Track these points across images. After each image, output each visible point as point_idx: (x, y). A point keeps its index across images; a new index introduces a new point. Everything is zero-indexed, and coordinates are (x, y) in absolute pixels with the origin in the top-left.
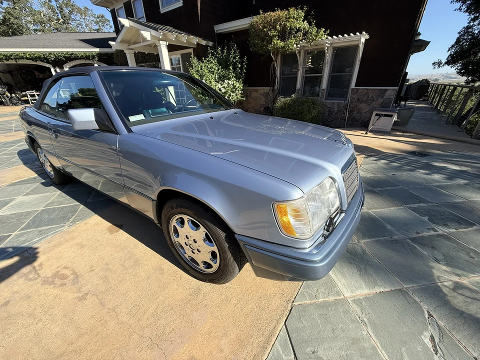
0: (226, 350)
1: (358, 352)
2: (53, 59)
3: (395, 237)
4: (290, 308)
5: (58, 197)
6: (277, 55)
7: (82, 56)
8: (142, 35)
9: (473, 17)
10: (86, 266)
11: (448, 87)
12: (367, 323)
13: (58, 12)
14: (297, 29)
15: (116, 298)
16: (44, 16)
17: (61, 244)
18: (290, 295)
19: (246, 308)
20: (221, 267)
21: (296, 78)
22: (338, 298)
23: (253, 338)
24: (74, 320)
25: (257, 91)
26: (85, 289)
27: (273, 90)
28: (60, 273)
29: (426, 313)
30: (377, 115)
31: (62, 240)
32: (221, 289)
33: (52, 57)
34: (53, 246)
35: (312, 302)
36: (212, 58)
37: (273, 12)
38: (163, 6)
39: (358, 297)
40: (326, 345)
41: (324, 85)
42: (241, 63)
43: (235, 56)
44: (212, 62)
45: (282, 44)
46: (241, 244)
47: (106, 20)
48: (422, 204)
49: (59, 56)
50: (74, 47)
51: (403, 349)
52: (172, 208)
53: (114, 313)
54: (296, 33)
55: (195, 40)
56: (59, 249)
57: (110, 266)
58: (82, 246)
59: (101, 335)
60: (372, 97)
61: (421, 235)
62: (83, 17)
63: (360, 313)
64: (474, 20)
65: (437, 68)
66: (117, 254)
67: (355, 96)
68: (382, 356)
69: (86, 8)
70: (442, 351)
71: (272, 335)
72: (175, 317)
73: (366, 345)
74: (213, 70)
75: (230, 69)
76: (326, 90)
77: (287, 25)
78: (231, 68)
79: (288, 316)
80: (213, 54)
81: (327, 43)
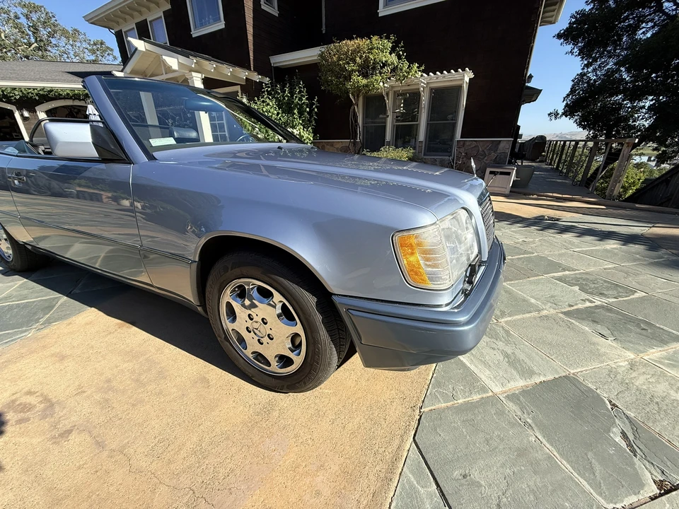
0: (326, 492)
1: (530, 467)
2: (18, 97)
3: (544, 313)
4: (418, 417)
5: (19, 289)
6: (358, 97)
7: (68, 94)
8: (164, 63)
9: (586, 62)
10: (69, 386)
11: (568, 143)
12: (533, 425)
13: (30, 33)
14: (382, 63)
15: (126, 432)
16: (6, 37)
17: (22, 356)
18: (415, 399)
19: (350, 424)
20: (309, 359)
21: (384, 127)
22: (484, 396)
23: (367, 468)
24: (44, 476)
25: (332, 145)
26: (65, 425)
27: (355, 143)
28: (18, 403)
29: (607, 402)
30: (491, 173)
31: (22, 351)
32: (307, 400)
33: (18, 95)
34: (6, 361)
35: (449, 404)
36: (269, 98)
37: (350, 40)
38: (196, 27)
39: (513, 392)
40: (481, 463)
41: (422, 136)
42: (310, 106)
43: (301, 97)
44: (268, 104)
45: (364, 81)
46: (343, 310)
47: (108, 48)
48: (567, 273)
49: (28, 93)
50: (55, 81)
51: (590, 455)
52: (226, 269)
53: (121, 456)
54: (382, 68)
55: (243, 74)
56: (18, 364)
57: (114, 384)
58: (62, 358)
59: (98, 495)
60: (483, 151)
61: (575, 307)
62: (71, 42)
63: (519, 413)
64: (587, 66)
65: (553, 119)
66: (126, 365)
67: (462, 150)
68: (564, 468)
69: (75, 30)
70: (641, 450)
71: (396, 459)
72: (234, 450)
73: (539, 456)
74: (270, 114)
75: (295, 113)
76: (424, 143)
77: (369, 58)
78: (296, 111)
79: (417, 428)
80: (269, 93)
81: (422, 82)
